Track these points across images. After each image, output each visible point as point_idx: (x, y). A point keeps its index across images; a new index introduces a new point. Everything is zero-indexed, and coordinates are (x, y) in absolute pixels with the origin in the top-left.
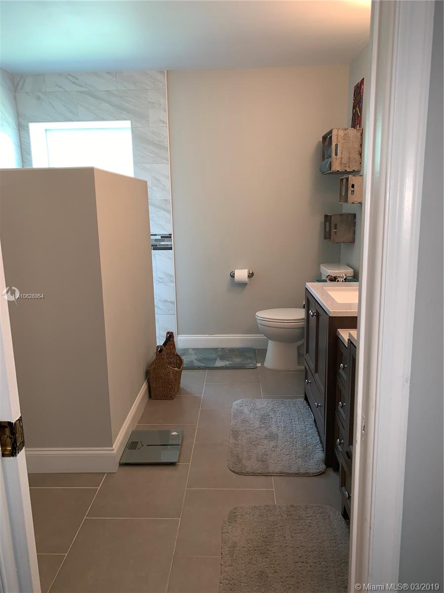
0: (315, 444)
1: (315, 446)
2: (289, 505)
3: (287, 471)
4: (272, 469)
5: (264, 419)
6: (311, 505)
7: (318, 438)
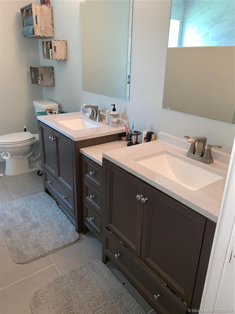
0: (65, 221)
1: (66, 221)
2: (70, 271)
3: (57, 247)
4: (47, 250)
5: (24, 214)
6: (83, 264)
7: (65, 215)
